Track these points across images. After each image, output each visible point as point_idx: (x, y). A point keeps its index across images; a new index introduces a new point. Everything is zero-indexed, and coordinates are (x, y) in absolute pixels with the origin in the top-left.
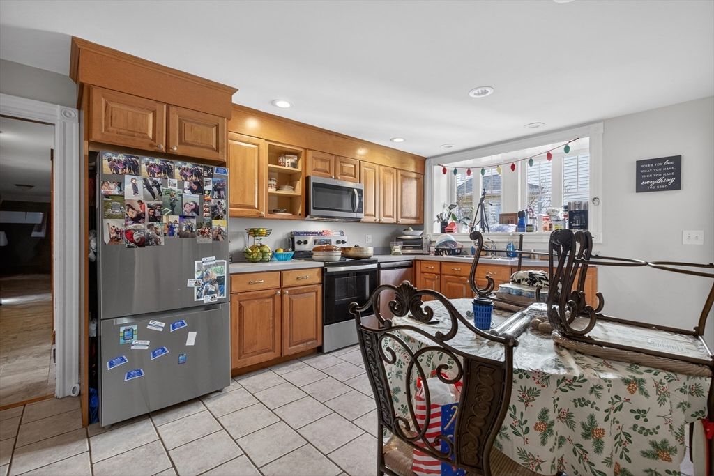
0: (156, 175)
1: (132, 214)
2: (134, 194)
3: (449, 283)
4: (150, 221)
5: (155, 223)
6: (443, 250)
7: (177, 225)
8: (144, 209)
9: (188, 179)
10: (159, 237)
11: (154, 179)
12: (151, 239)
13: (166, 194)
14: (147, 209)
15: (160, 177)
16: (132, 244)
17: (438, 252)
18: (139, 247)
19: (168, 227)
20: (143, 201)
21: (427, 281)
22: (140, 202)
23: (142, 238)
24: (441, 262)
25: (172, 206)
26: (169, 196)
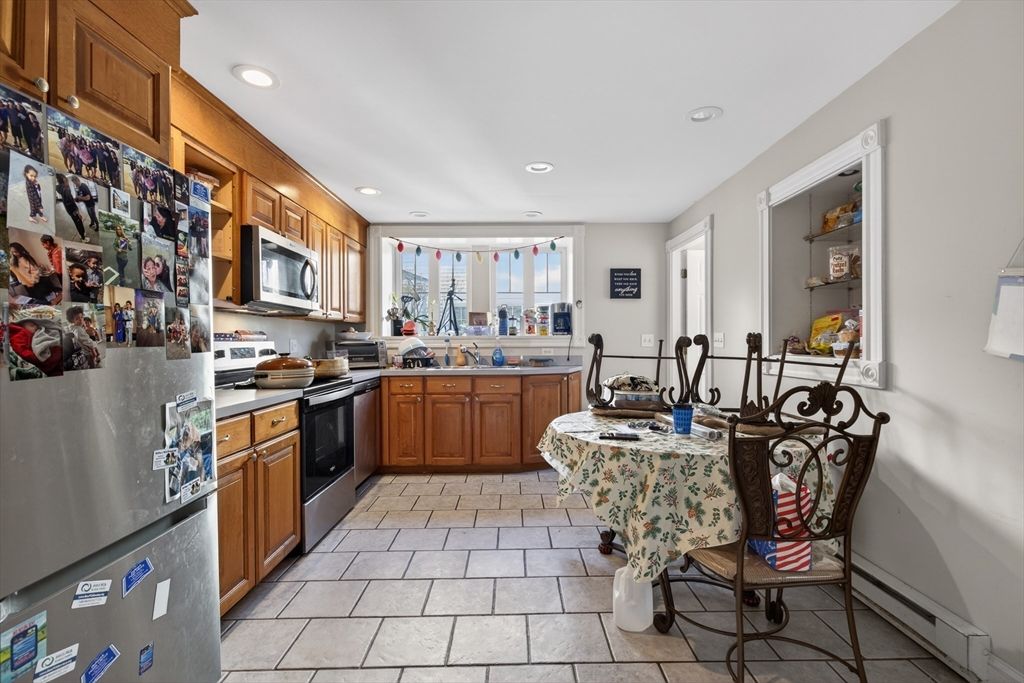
0: (84, 172)
1: (28, 275)
2: (33, 215)
3: (438, 405)
4: (74, 300)
5: (85, 306)
6: (414, 360)
7: (132, 314)
8: (60, 263)
9: (149, 198)
10: (95, 344)
11: (82, 181)
12: (77, 351)
13: (108, 228)
14: (66, 264)
15: (94, 179)
16: (29, 367)
17: (406, 364)
18: (49, 374)
19: (114, 317)
20: (57, 240)
21: (402, 406)
22: (48, 241)
23: (53, 349)
24: (424, 377)
25: (121, 264)
26: (112, 234)
